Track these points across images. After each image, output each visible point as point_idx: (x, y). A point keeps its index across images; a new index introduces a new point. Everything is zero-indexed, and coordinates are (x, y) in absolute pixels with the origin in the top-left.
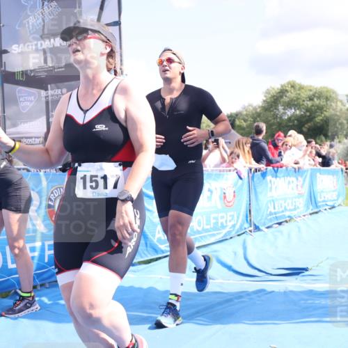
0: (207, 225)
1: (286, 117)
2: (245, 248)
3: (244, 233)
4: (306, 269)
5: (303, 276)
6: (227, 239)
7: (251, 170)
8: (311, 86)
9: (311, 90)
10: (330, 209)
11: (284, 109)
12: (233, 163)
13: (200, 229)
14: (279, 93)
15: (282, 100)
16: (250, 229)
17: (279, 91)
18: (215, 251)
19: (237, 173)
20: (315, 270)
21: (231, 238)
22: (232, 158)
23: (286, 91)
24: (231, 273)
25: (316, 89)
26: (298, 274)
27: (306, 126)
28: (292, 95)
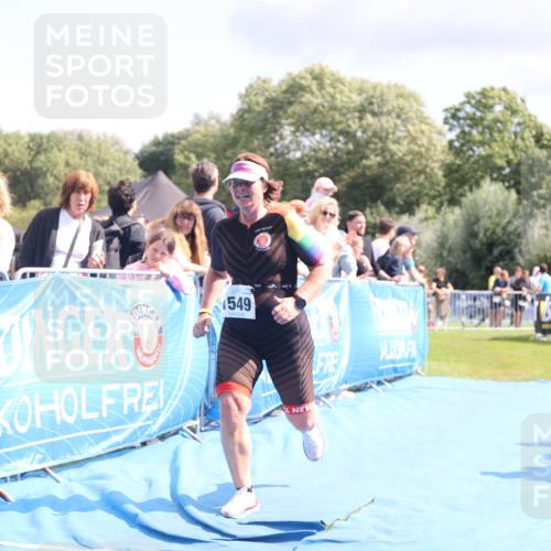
0: (89, 409)
1: (298, 154)
2: (175, 472)
3: (176, 433)
4: (319, 526)
5: (312, 542)
6: (133, 448)
7: (201, 279)
8: (363, 81)
9: (361, 91)
10: (389, 381)
11: (294, 133)
12: (156, 260)
13: (71, 420)
14: (285, 92)
15: (290, 110)
16: (192, 423)
17: (284, 87)
18: (101, 477)
19: (168, 283)
20: (339, 528)
21: (144, 444)
22: (156, 250)
23: (303, 89)
24: (136, 532)
25: (375, 88)
26: (299, 537)
27: (344, 176)
28: (314, 99)
